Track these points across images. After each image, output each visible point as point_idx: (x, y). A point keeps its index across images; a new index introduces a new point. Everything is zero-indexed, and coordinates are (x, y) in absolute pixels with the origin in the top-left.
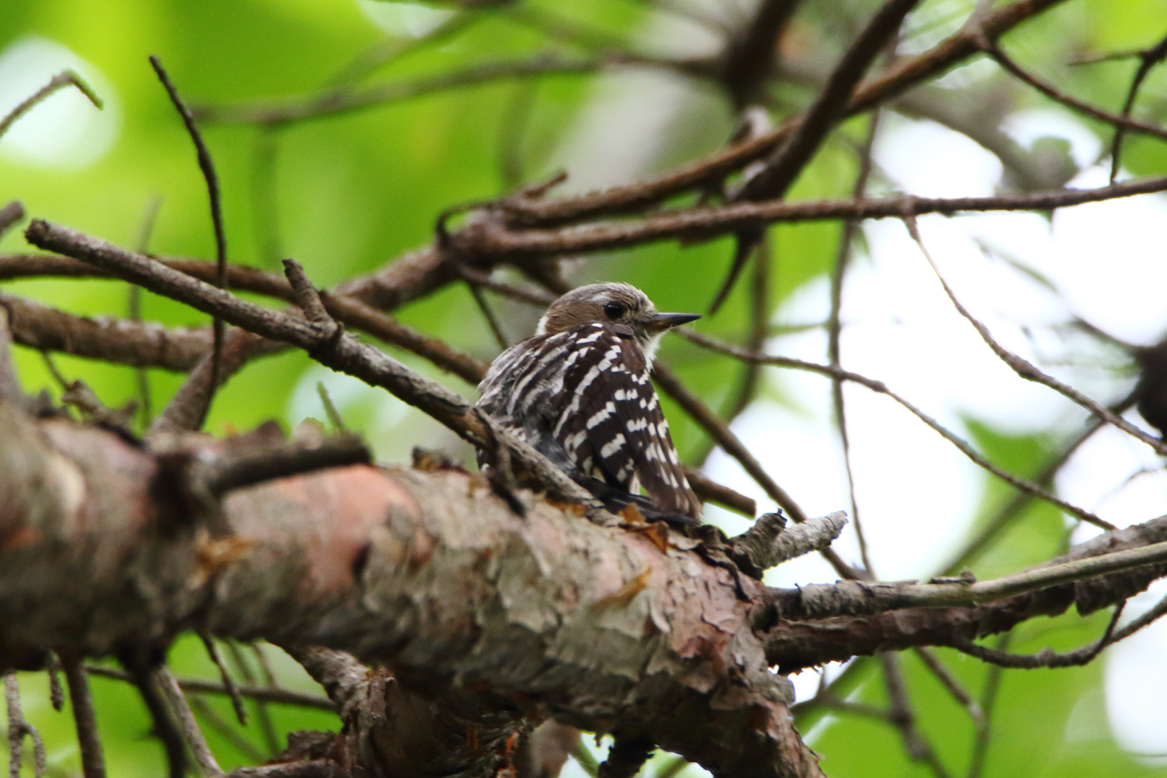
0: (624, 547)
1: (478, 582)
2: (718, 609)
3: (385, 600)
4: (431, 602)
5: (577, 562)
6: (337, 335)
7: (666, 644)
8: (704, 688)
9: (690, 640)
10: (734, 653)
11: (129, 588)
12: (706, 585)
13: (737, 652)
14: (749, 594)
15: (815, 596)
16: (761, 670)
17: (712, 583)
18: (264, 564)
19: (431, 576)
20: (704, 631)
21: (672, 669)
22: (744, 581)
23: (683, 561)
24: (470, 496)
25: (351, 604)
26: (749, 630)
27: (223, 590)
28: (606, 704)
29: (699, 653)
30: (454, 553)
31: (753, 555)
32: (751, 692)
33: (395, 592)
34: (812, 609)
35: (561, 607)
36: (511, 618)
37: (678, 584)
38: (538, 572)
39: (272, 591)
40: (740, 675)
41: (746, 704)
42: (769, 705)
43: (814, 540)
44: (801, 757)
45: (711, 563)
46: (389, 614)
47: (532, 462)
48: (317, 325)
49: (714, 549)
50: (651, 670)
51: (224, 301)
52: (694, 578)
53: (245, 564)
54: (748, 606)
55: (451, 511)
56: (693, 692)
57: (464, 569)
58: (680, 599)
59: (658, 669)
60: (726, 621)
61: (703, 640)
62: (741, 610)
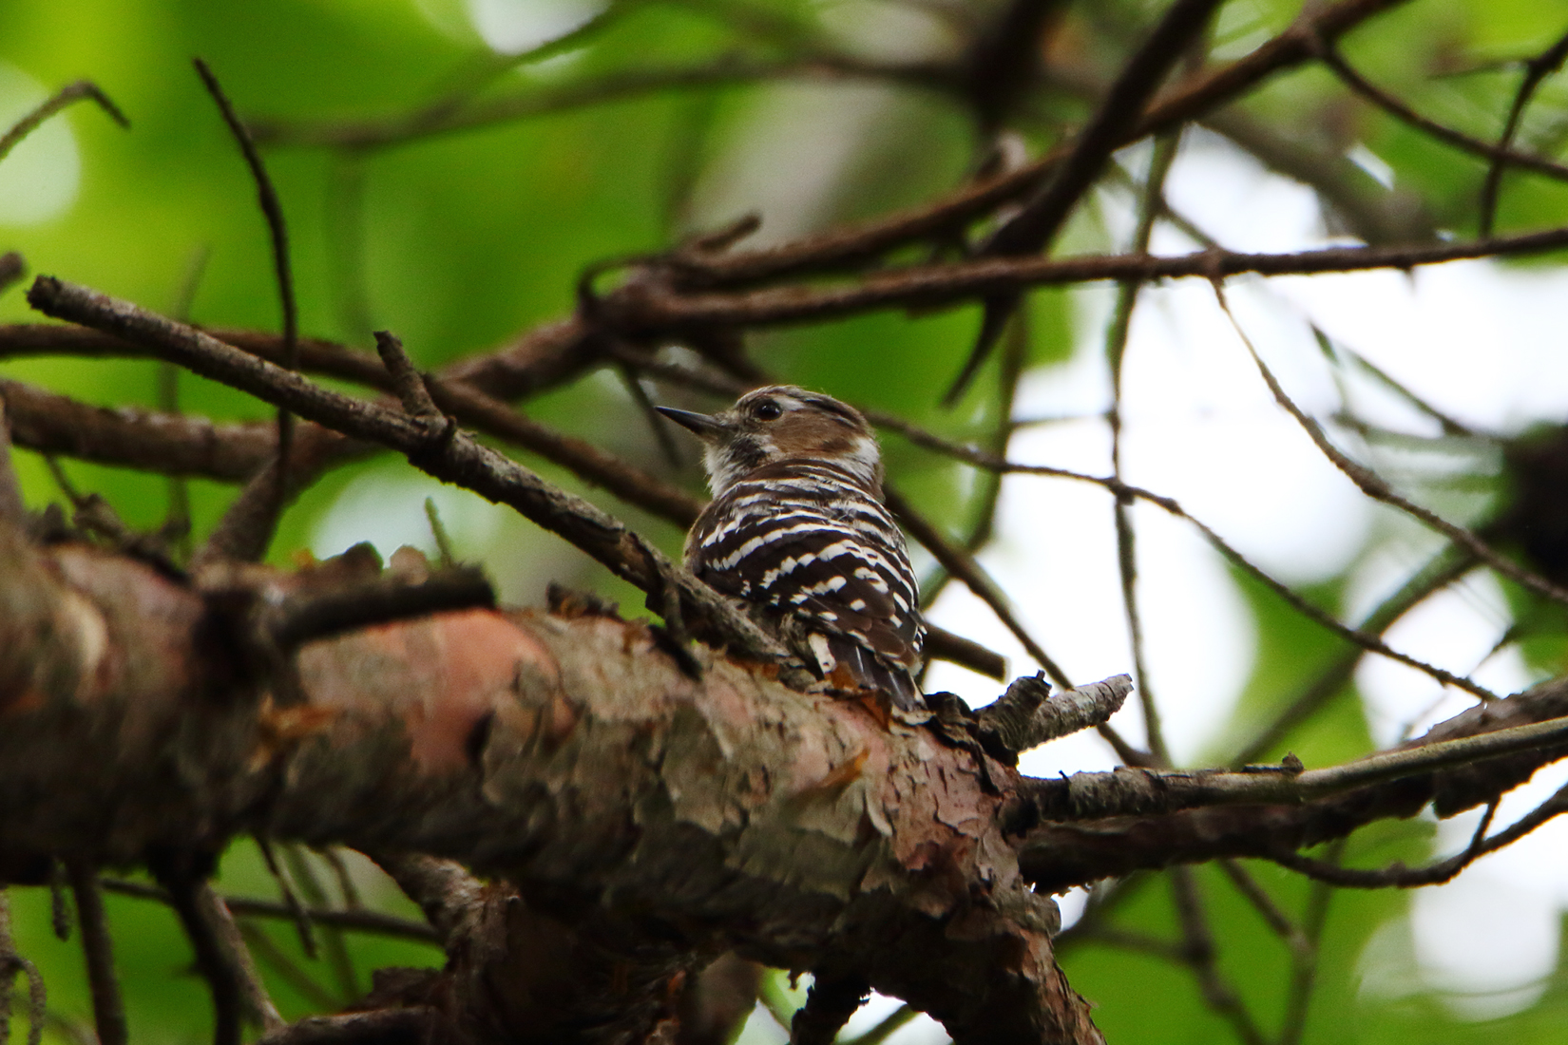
0: (832, 721)
1: (636, 766)
2: (956, 806)
3: (510, 790)
4: (571, 792)
5: (769, 741)
6: (448, 433)
7: (885, 853)
8: (937, 911)
9: (919, 847)
10: (977, 864)
11: (167, 772)
12: (941, 772)
13: (982, 863)
14: (999, 785)
15: (1087, 788)
16: (1014, 888)
17: (948, 770)
18: (348, 740)
19: (572, 759)
20: (938, 834)
21: (894, 885)
22: (993, 769)
23: (911, 740)
24: (626, 650)
25: (465, 795)
26: (998, 834)
27: (293, 774)
28: (805, 932)
29: (929, 864)
30: (603, 726)
31: (1004, 732)
32: (1000, 917)
33: (523, 779)
34: (1083, 805)
35: (747, 802)
36: (679, 815)
37: (903, 771)
38: (716, 753)
39: (359, 775)
40: (986, 894)
41: (993, 934)
42: (1024, 934)
43: (1085, 714)
44: (1067, 1004)
45: (947, 743)
46: (516, 809)
47: (709, 606)
48: (421, 419)
49: (953, 724)
50: (866, 887)
51: (295, 387)
52: (925, 763)
53: (323, 740)
54: (998, 801)
55: (600, 671)
56: (924, 917)
57: (617, 749)
58: (906, 792)
59: (876, 885)
60: (966, 821)
61: (936, 846)
62: (987, 806)
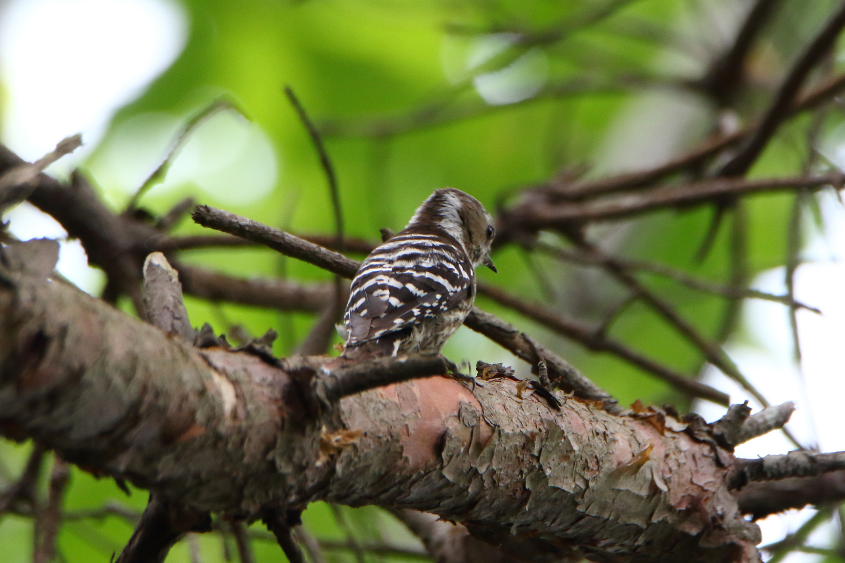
0: (633, 431)
1: (527, 458)
2: (702, 475)
3: (459, 473)
4: (491, 473)
5: (598, 442)
7: (665, 501)
8: (694, 532)
9: (683, 497)
10: (715, 506)
12: (694, 457)
13: (717, 505)
14: (725, 463)
15: (773, 463)
16: (735, 518)
17: (697, 456)
18: (369, 448)
19: (491, 455)
20: (693, 490)
21: (670, 519)
22: (721, 454)
23: (676, 440)
24: (519, 395)
25: (434, 475)
26: (726, 489)
27: (340, 468)
28: (622, 545)
29: (689, 506)
30: (507, 436)
31: (727, 434)
32: (728, 534)
33: (466, 467)
34: (772, 472)
35: (588, 476)
36: (551, 483)
37: (673, 457)
38: (570, 449)
40: (720, 522)
41: (725, 543)
42: (742, 543)
43: (771, 423)
45: (696, 441)
46: (462, 483)
47: (565, 371)
49: (700, 430)
50: (655, 520)
52: (685, 452)
54: (725, 471)
55: (504, 407)
56: (686, 535)
57: (515, 448)
58: (675, 468)
59: (660, 519)
60: (709, 483)
61: (692, 497)
62: (719, 474)
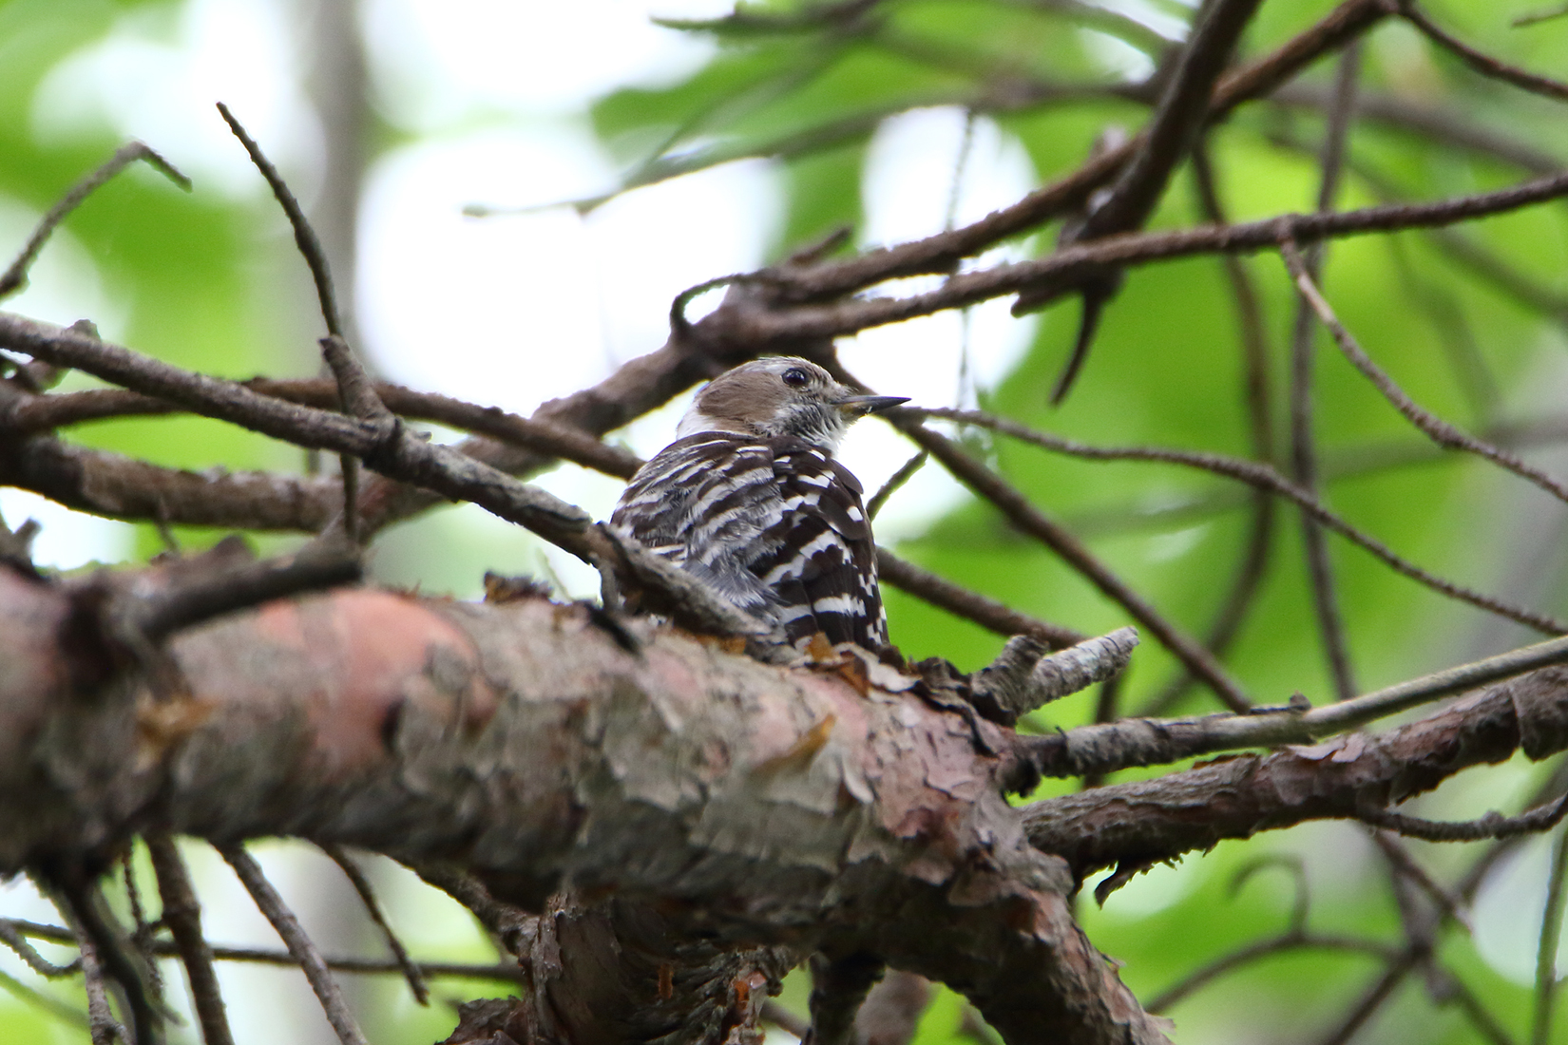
0: (800, 691)
1: (574, 745)
2: (948, 770)
3: (436, 775)
4: (504, 776)
5: (724, 714)
6: (397, 433)
7: (871, 821)
8: (937, 877)
9: (909, 813)
10: (976, 827)
11: (40, 775)
12: (930, 738)
13: (981, 826)
14: (992, 746)
15: (1087, 743)
16: (1018, 848)
17: (936, 736)
18: (244, 733)
19: (500, 740)
20: (929, 799)
21: (886, 854)
22: (985, 730)
23: (893, 707)
24: (556, 629)
25: (385, 783)
26: (997, 795)
27: (184, 772)
28: (797, 908)
29: (923, 830)
30: (531, 706)
31: (1002, 694)
32: (1004, 879)
33: (448, 764)
34: (1085, 761)
35: (705, 775)
36: (629, 792)
37: (885, 737)
38: (662, 728)
39: (261, 771)
40: (987, 856)
41: (999, 897)
42: (1035, 895)
43: (1089, 670)
44: (1089, 964)
45: (936, 707)
46: (445, 795)
48: (370, 423)
49: (942, 688)
50: (854, 856)
52: (911, 728)
53: (213, 735)
54: (993, 762)
55: (525, 651)
56: (921, 885)
57: (549, 728)
58: (889, 757)
59: (865, 854)
60: (960, 784)
61: (929, 812)
62: (983, 768)
